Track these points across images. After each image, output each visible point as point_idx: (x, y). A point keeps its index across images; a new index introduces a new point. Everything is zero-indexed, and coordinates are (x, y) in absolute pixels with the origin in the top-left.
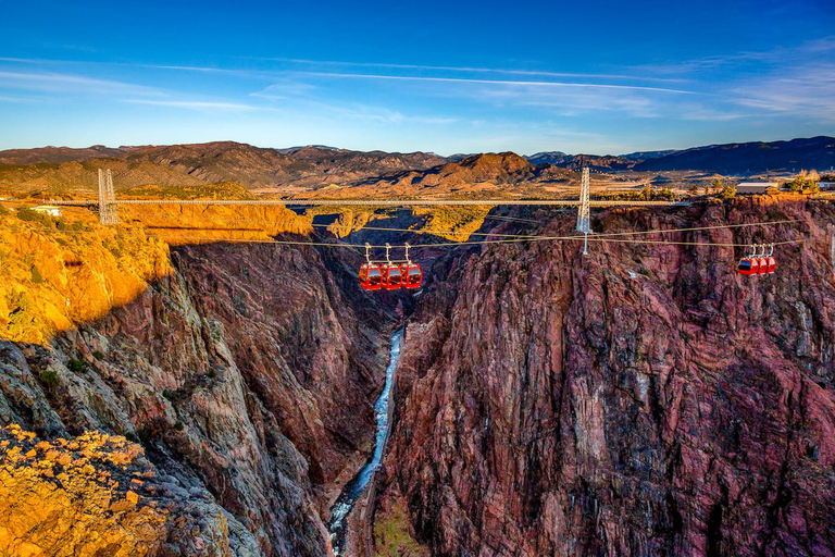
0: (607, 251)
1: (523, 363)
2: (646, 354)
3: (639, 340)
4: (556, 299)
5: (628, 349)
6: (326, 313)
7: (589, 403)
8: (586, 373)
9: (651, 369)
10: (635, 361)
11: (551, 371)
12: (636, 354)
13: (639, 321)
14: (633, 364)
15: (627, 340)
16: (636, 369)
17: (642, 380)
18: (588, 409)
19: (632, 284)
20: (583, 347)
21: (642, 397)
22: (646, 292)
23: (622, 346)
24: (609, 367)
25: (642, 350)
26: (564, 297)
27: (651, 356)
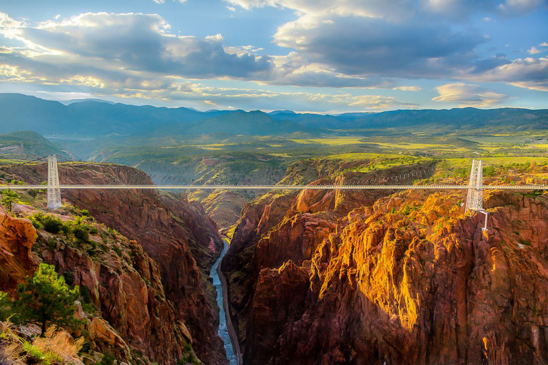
0: (497, 227)
1: (428, 317)
2: (542, 311)
3: (536, 300)
4: (460, 266)
5: (528, 307)
6: (190, 263)
7: (498, 353)
8: (494, 327)
9: (544, 322)
10: (532, 316)
11: (457, 325)
12: (534, 311)
13: (534, 285)
14: (530, 319)
15: (527, 300)
16: (532, 322)
17: (535, 330)
18: (498, 357)
19: (522, 253)
20: (490, 305)
21: (535, 344)
22: (534, 259)
23: (524, 305)
24: (512, 322)
25: (538, 307)
26: (467, 265)
27: (544, 312)
